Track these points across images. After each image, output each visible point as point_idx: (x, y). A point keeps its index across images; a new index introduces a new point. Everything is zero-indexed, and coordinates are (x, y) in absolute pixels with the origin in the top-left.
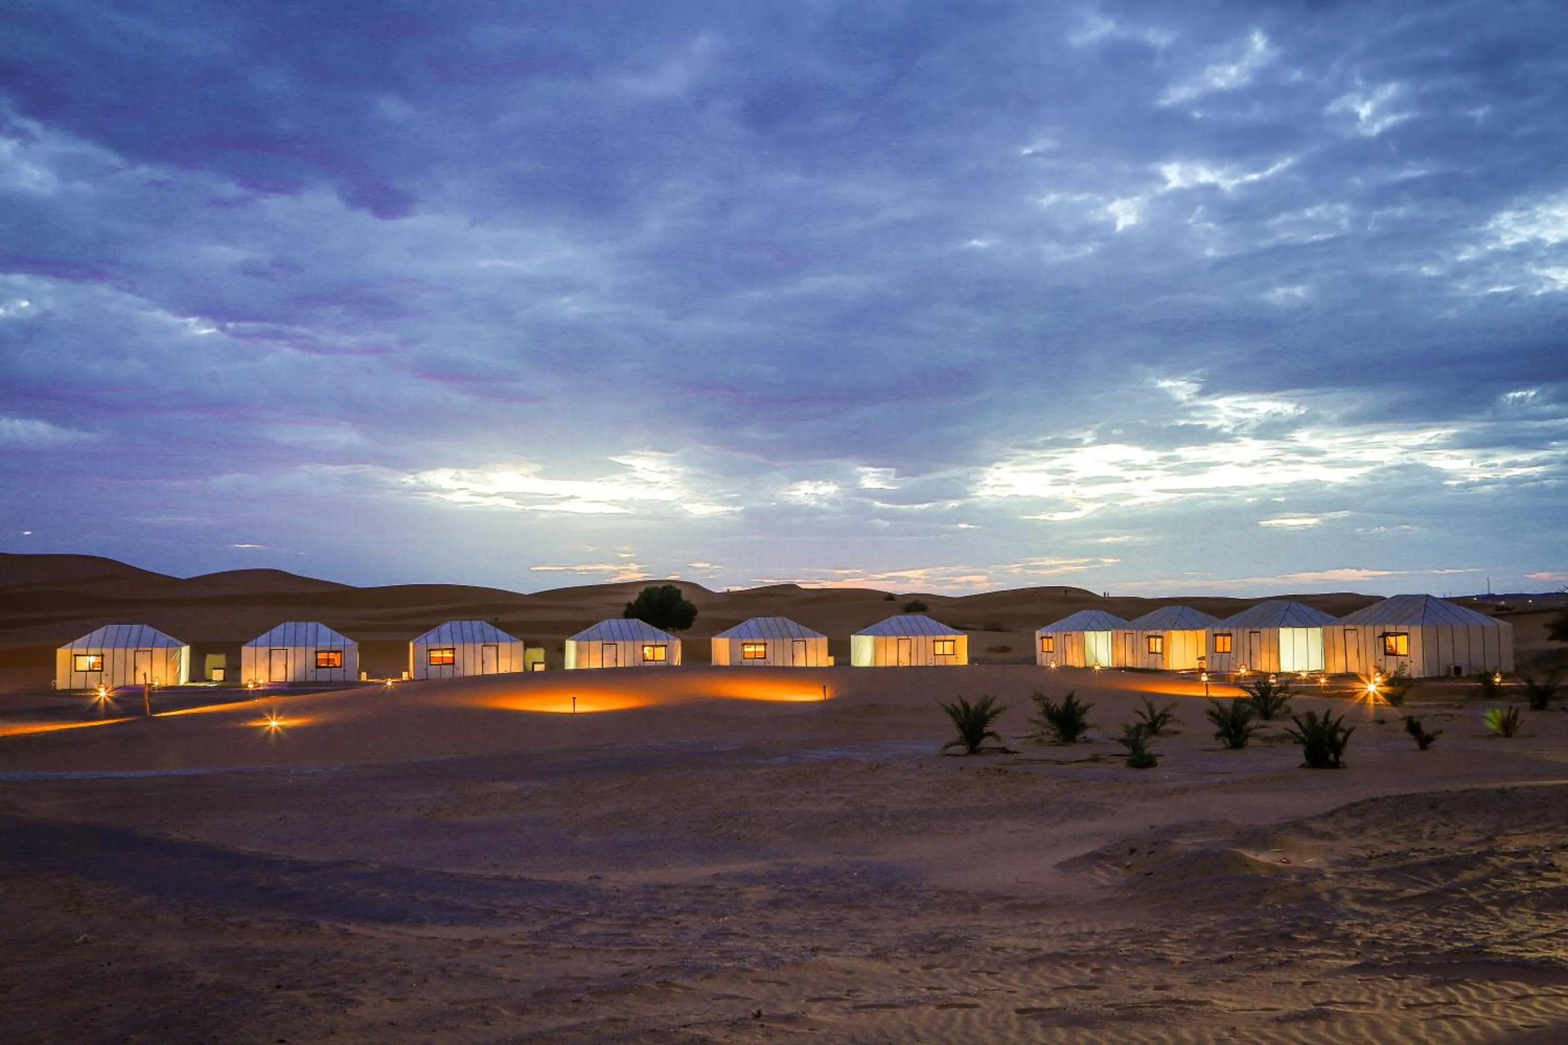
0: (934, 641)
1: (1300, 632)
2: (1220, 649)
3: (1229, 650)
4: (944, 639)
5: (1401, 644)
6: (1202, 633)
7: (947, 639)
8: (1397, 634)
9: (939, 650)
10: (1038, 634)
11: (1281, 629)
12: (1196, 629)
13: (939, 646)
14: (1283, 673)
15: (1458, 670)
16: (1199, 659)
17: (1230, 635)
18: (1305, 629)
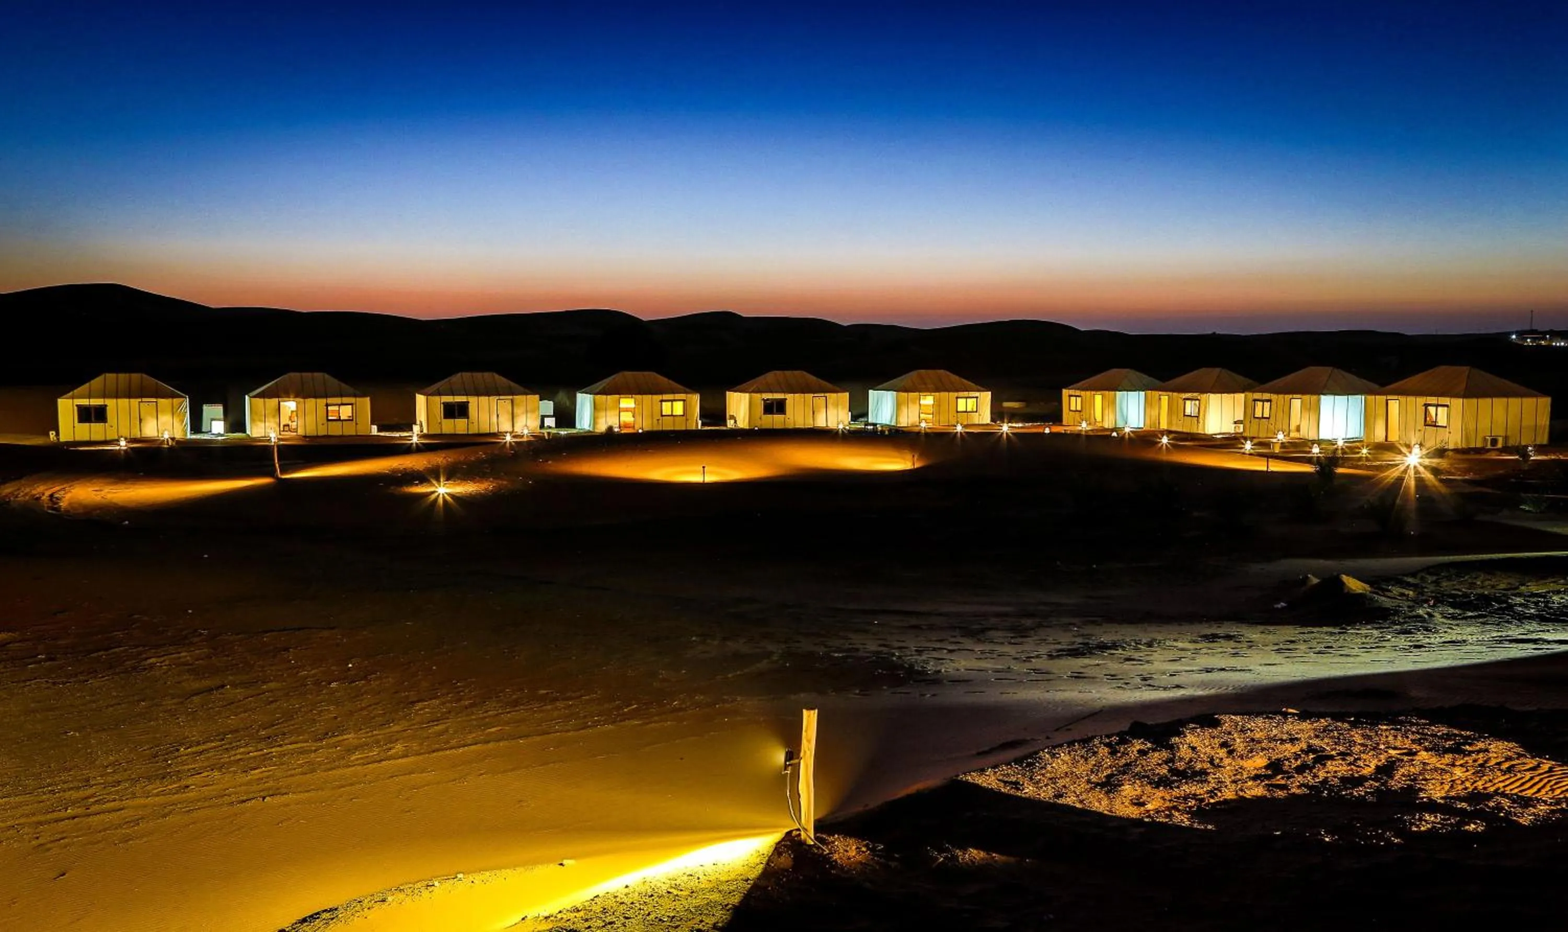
0: (957, 398)
1: (1341, 400)
2: (1258, 414)
3: (1268, 416)
4: (967, 396)
5: (1441, 416)
6: (1241, 397)
7: (970, 395)
8: (1437, 406)
9: (961, 407)
10: (1065, 392)
11: (1323, 397)
12: (1234, 392)
13: (961, 402)
14: (1321, 440)
15: (1494, 442)
16: (1235, 423)
17: (1270, 401)
18: (1346, 397)
